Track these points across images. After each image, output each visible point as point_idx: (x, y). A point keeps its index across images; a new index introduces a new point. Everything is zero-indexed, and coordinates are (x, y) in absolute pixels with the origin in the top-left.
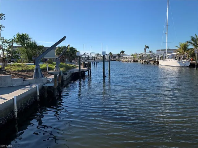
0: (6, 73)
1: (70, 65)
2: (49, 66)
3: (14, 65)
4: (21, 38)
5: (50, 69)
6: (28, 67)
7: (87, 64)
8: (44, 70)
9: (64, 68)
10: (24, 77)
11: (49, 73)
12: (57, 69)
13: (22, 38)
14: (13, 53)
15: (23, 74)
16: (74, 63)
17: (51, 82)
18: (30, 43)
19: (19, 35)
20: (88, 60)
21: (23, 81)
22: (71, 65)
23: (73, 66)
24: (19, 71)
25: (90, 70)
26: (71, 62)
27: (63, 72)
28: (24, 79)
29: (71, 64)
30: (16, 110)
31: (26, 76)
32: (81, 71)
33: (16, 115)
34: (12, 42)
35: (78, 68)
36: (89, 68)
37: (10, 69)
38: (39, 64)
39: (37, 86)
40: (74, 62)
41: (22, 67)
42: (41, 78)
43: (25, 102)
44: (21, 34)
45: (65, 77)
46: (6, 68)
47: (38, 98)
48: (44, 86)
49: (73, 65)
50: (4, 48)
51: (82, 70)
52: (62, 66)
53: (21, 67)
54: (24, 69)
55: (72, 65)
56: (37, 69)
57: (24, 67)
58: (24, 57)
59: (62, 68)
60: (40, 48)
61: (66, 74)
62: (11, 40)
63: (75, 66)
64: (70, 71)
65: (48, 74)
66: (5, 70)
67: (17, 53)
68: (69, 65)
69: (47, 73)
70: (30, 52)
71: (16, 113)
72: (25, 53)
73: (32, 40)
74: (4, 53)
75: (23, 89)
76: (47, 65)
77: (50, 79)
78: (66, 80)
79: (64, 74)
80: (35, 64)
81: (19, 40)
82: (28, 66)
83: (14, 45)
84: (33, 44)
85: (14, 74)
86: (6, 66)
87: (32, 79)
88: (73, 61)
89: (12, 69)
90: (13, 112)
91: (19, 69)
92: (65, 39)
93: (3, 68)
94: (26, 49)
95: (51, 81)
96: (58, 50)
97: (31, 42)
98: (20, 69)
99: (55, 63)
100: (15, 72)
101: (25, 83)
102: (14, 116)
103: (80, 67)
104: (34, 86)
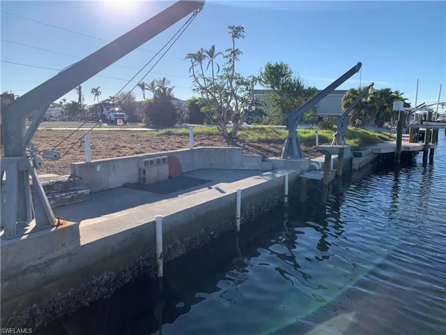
0: (238, 143)
1: (375, 134)
2: (322, 132)
3: (254, 129)
4: (272, 73)
5: (323, 140)
6: (278, 133)
7: (423, 133)
8: (310, 141)
9: (357, 140)
10: (265, 154)
11: (320, 149)
12: (338, 142)
13: (276, 73)
14: (252, 104)
15: (266, 146)
16: (389, 129)
17: (320, 170)
18: (290, 84)
19: (269, 67)
20: (424, 123)
21: (263, 161)
22: (377, 134)
23: (380, 137)
24: (260, 141)
25: (432, 151)
26: (381, 125)
27: (353, 149)
28: (264, 157)
29: (379, 132)
30: (239, 216)
31: (270, 152)
32: (402, 150)
33: (239, 225)
34: (253, 82)
35: (395, 142)
36: (427, 144)
37: (246, 136)
38: (296, 128)
39: (286, 174)
40: (389, 127)
41: (267, 133)
42: (296, 158)
43: (259, 204)
44: (273, 64)
45: (357, 162)
46: (239, 133)
47: (286, 200)
48: (300, 178)
49: (385, 134)
50: (238, 94)
51: (406, 147)
52: (352, 136)
53: (264, 134)
54: (269, 137)
55: (379, 135)
56: (290, 139)
57: (271, 134)
58: (276, 114)
59: (352, 141)
60: (310, 94)
61: (360, 155)
62: (251, 79)
63: (387, 137)
64: (370, 148)
65: (318, 151)
66: (237, 138)
67: (259, 104)
68: (371, 133)
69: (315, 148)
70: (289, 101)
71: (238, 221)
72: (278, 104)
73: (293, 77)
74: (237, 104)
75: (258, 177)
76: (316, 132)
77: (317, 162)
78: (359, 169)
79: (354, 153)
80: (287, 129)
81: (268, 77)
82: (279, 131)
83: (255, 88)
84: (294, 84)
85: (251, 146)
86: (240, 130)
87: (278, 158)
88: (386, 124)
89: (249, 135)
90: (234, 218)
91: (260, 136)
92: (358, 70)
93: (234, 133)
94: (280, 95)
95: (318, 168)
96: (348, 97)
97: (291, 80)
98: (263, 136)
99: (335, 126)
100: (252, 142)
101: (265, 166)
102: (235, 227)
103: (399, 140)
104: (278, 175)
